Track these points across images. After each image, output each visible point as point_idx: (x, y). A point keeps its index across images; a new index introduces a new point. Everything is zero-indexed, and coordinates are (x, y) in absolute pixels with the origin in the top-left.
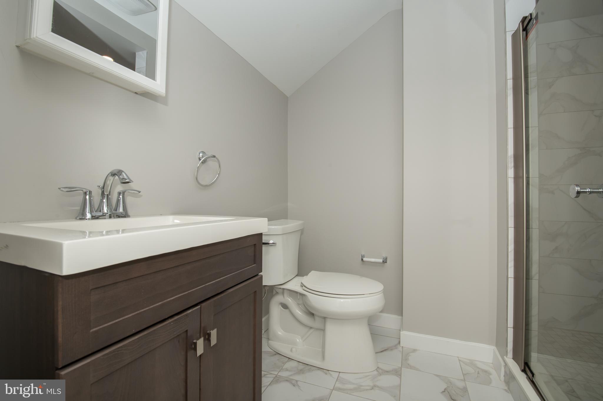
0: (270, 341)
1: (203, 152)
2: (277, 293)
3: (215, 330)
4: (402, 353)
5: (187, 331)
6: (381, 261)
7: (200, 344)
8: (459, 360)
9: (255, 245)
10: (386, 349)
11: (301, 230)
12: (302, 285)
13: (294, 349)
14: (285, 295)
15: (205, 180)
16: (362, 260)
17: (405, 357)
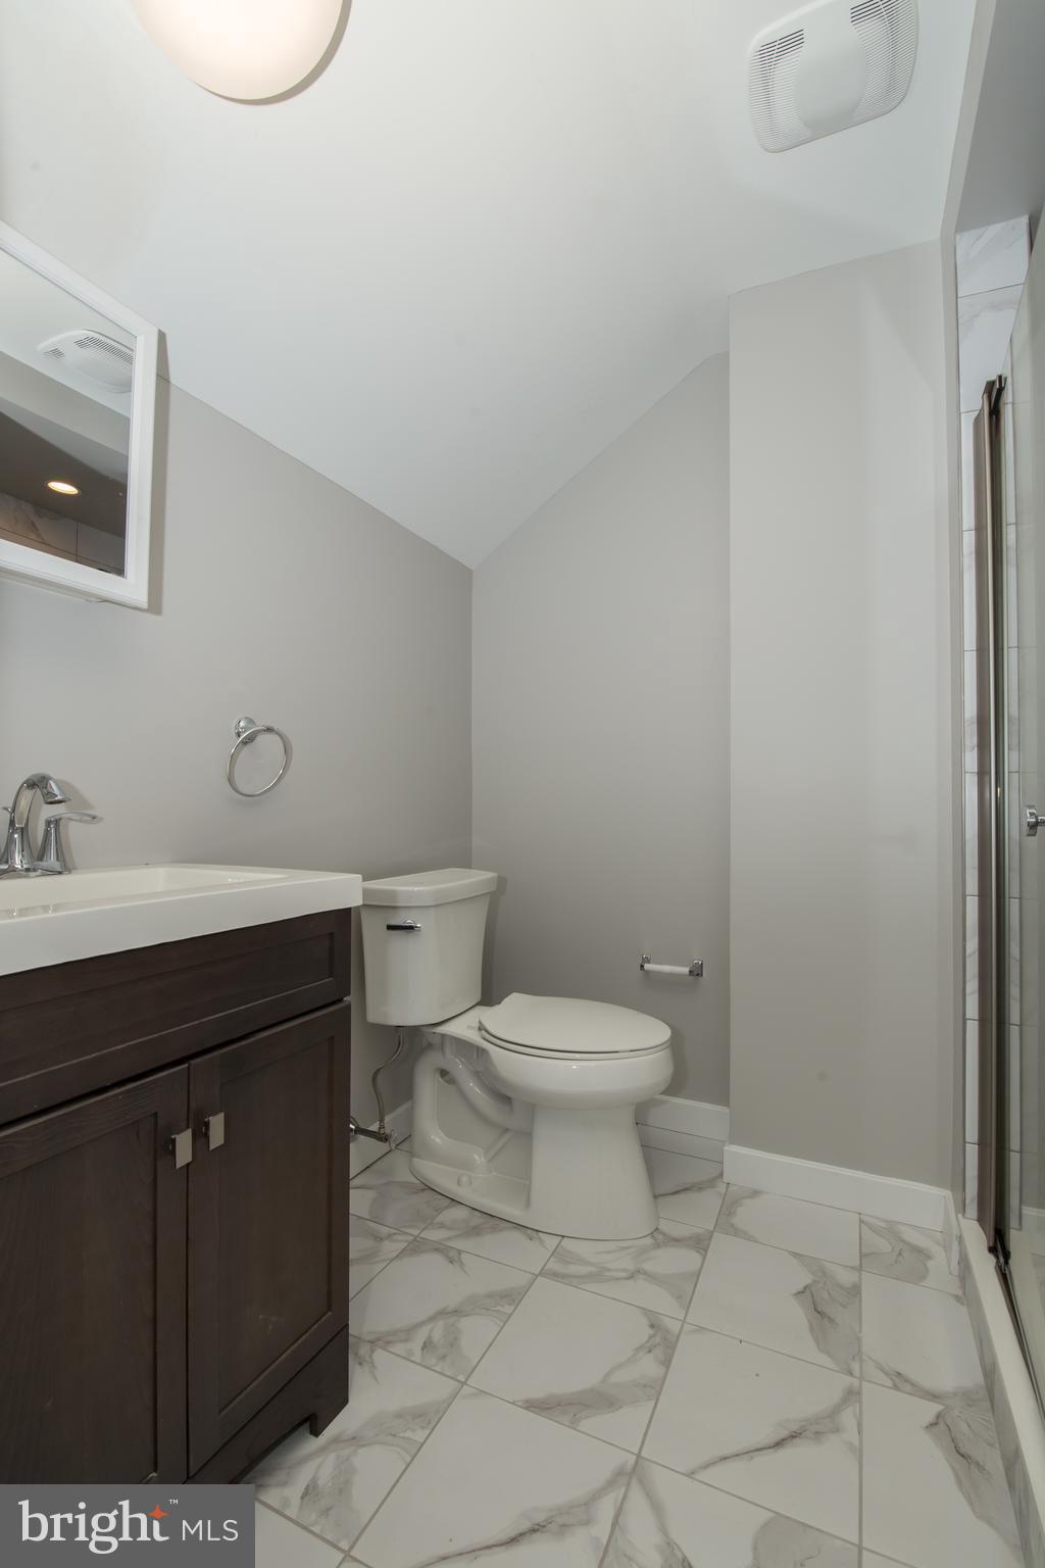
0: (416, 1160)
1: (250, 721)
2: (430, 1046)
3: (221, 1117)
4: (724, 1199)
5: (156, 1114)
6: (686, 970)
7: (184, 1143)
8: (861, 1221)
9: (331, 934)
10: (688, 1186)
11: (489, 893)
12: (481, 1028)
13: (464, 1179)
14: (448, 1050)
15: (253, 779)
16: (642, 966)
17: (728, 1209)
